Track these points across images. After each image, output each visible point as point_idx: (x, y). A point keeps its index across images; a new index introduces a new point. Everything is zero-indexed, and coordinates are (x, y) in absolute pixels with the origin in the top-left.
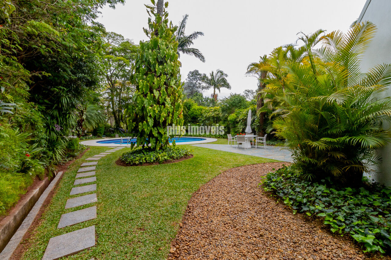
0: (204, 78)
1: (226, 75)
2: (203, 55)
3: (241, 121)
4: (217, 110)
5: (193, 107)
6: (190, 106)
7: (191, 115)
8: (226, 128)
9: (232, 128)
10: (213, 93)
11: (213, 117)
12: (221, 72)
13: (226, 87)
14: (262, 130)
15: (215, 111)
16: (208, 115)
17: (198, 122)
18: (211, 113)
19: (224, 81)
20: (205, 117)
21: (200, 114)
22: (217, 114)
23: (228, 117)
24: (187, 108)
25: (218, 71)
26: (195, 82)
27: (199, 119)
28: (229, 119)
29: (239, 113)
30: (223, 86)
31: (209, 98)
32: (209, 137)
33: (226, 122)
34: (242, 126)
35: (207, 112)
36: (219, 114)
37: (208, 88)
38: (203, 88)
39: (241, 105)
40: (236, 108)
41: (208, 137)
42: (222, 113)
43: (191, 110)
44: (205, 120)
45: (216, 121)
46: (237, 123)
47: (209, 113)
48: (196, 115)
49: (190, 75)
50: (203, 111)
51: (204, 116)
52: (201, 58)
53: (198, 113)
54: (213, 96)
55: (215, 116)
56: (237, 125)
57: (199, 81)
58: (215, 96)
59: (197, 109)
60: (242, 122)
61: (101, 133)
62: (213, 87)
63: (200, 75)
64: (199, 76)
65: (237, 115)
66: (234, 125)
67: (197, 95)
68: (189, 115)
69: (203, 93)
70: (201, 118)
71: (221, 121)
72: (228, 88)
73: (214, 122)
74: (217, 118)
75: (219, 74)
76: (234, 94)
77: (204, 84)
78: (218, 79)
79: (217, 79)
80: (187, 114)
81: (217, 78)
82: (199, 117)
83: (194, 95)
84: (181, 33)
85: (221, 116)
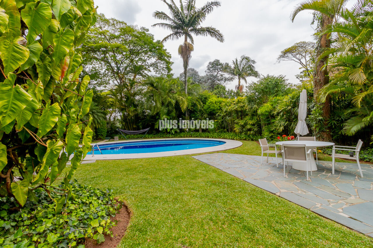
0: (226, 68)
1: (254, 62)
2: (221, 32)
3: (281, 114)
4: (241, 102)
5: (210, 100)
6: (206, 98)
7: (207, 109)
8: (256, 125)
9: (265, 125)
10: (238, 84)
11: (236, 111)
12: (247, 59)
13: (253, 75)
14: (330, 128)
15: (239, 102)
16: (229, 108)
17: (216, 119)
18: (233, 106)
19: (251, 68)
20: (226, 112)
21: (219, 108)
22: (242, 107)
23: (258, 109)
24: (202, 102)
25: (243, 58)
26: (216, 73)
27: (217, 115)
28: (259, 112)
29: (275, 102)
30: (250, 75)
31: (233, 90)
32: (231, 139)
33: (255, 118)
34: (283, 123)
35: (228, 104)
36: (244, 106)
37: (231, 79)
38: (226, 80)
39: (277, 91)
40: (270, 95)
41: (229, 139)
42: (249, 104)
43: (207, 103)
44: (225, 116)
45: (241, 116)
46: (273, 117)
47: (230, 105)
48: (214, 110)
49: (210, 66)
50: (223, 104)
51: (224, 110)
52: (218, 37)
53: (217, 106)
54: (238, 88)
55: (239, 109)
56: (272, 121)
57: (220, 72)
58: (240, 87)
59: (214, 102)
60: (283, 115)
61: (102, 135)
62: (237, 77)
63: (221, 64)
64: (220, 66)
65: (272, 105)
66: (268, 121)
67: (218, 88)
68: (204, 110)
69: (226, 85)
70: (220, 113)
71: (247, 117)
72: (256, 77)
73: (238, 118)
74: (241, 111)
75: (244, 62)
76: (266, 76)
77: (227, 75)
78: (243, 68)
79: (241, 68)
80: (202, 109)
81: (242, 66)
82: (217, 113)
83: (215, 89)
84: (191, 7)
85: (248, 108)
